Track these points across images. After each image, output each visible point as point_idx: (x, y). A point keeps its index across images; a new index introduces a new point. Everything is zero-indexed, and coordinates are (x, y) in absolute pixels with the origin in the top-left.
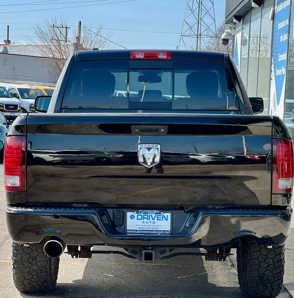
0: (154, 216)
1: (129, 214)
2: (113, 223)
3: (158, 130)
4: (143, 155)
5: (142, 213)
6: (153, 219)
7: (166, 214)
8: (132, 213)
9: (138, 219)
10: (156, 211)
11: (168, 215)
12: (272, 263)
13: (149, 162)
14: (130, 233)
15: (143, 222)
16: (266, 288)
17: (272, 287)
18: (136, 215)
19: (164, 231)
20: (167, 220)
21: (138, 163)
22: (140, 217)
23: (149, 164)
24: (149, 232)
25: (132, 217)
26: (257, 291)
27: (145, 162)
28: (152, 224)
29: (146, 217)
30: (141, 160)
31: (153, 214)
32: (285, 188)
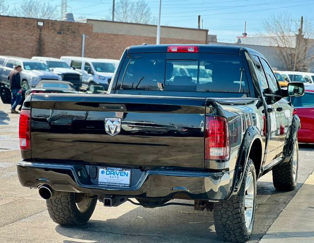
0: (118, 172)
1: (101, 170)
2: (89, 176)
3: (118, 108)
4: (109, 126)
5: (110, 169)
6: (117, 175)
7: (127, 172)
8: (103, 169)
9: (107, 174)
10: (119, 169)
11: (128, 172)
12: (231, 215)
13: (113, 131)
14: (100, 184)
15: (110, 177)
16: (231, 235)
17: (234, 234)
18: (105, 171)
19: (125, 184)
20: (127, 176)
21: (105, 133)
22: (108, 173)
23: (113, 133)
24: (114, 184)
25: (103, 172)
26: (225, 236)
27: (110, 132)
28: (116, 178)
29: (112, 173)
30: (107, 130)
31: (117, 171)
32: (219, 155)
